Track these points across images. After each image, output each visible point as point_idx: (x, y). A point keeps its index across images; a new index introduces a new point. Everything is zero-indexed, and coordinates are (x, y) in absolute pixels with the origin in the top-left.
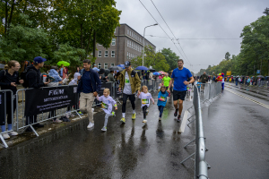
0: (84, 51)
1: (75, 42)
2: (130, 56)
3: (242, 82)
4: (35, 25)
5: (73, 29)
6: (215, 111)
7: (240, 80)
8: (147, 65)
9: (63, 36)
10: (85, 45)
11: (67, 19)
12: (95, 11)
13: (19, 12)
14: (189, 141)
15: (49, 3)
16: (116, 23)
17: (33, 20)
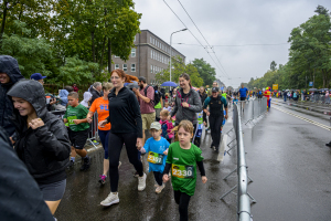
0: (96, 65)
1: (85, 54)
3: (292, 97)
4: (34, 35)
5: (82, 38)
6: (261, 133)
7: (289, 95)
8: (176, 80)
9: (70, 47)
10: (98, 57)
11: (75, 26)
12: (109, 15)
13: (13, 18)
14: (229, 171)
15: (51, 6)
16: (135, 29)
17: (32, 28)
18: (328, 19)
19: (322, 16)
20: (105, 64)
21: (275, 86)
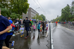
0: (19, 15)
1: (16, 12)
2: (32, 16)
4: (4, 7)
5: (16, 9)
6: (55, 31)
8: (37, 19)
9: (13, 10)
10: (19, 13)
11: (14, 6)
12: (22, 4)
14: (48, 39)
15: (9, 1)
16: (28, 7)
17: (4, 6)
18: (69, 7)
19: (68, 6)
20: (21, 15)
21: (58, 21)
